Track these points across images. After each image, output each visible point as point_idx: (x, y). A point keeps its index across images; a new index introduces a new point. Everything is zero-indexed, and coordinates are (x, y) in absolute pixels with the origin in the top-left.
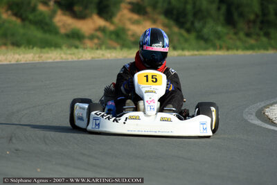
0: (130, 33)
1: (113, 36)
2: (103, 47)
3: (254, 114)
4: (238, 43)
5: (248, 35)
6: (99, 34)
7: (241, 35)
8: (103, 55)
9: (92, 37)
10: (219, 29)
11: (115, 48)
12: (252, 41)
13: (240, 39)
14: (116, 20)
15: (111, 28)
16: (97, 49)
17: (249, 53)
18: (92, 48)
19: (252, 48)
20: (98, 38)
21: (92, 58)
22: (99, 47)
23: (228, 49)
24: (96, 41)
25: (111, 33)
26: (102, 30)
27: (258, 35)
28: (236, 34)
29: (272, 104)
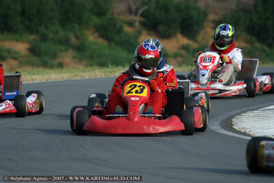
6: (183, 52)
9: (175, 56)
14: (199, 38)
15: (195, 46)
20: (182, 56)
24: (179, 59)
26: (185, 48)
29: (245, 112)
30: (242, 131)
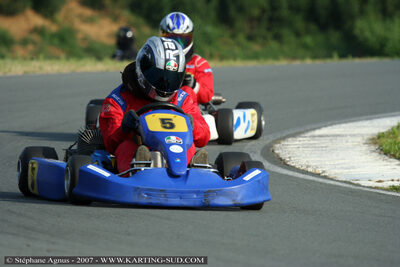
0: (80, 36)
1: (56, 41)
2: (41, 56)
3: (259, 152)
4: (237, 50)
5: (250, 38)
6: (35, 37)
7: (241, 38)
8: (40, 68)
9: (24, 42)
10: (210, 29)
11: (58, 58)
12: (256, 47)
13: (239, 44)
14: (59, 17)
15: (53, 28)
16: (32, 59)
17: (252, 64)
18: (25, 59)
19: (255, 57)
20: (34, 43)
21: (25, 72)
22: (35, 56)
23: (222, 58)
24: (30, 47)
25: (53, 36)
26: (39, 31)
27: (265, 38)
28: (233, 36)
29: (284, 138)
30: (310, 170)
